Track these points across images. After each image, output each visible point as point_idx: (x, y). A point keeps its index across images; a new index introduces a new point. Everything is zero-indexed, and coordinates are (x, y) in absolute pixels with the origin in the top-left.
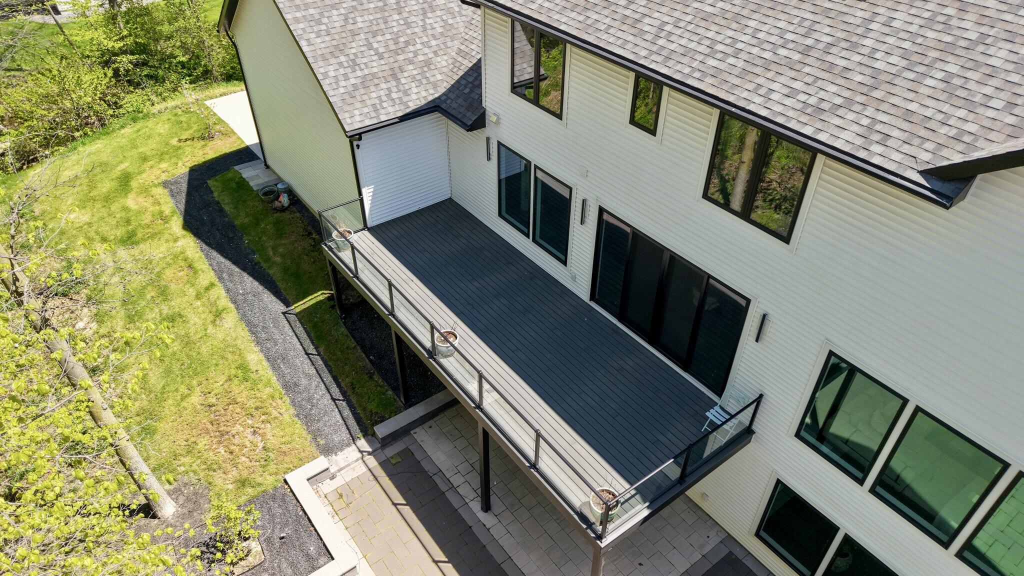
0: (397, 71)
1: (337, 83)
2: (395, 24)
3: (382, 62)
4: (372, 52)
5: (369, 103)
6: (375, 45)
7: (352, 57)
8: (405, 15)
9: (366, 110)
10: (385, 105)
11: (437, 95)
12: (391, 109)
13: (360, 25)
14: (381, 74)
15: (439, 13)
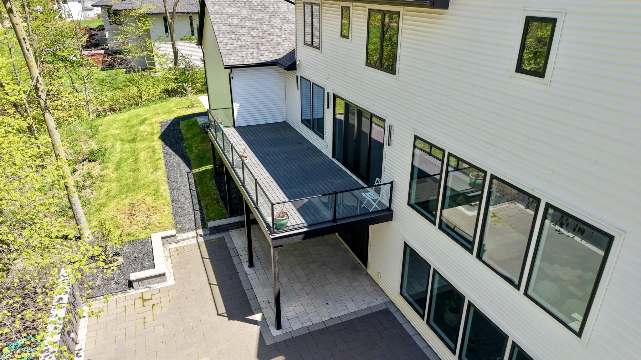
0: (260, 45)
1: (226, 45)
2: (265, 26)
3: (253, 40)
4: (249, 36)
5: (240, 55)
6: (252, 33)
7: (238, 36)
8: (272, 23)
9: (237, 58)
10: (248, 57)
11: (278, 58)
12: (251, 60)
13: (247, 24)
14: (251, 45)
15: (290, 25)
